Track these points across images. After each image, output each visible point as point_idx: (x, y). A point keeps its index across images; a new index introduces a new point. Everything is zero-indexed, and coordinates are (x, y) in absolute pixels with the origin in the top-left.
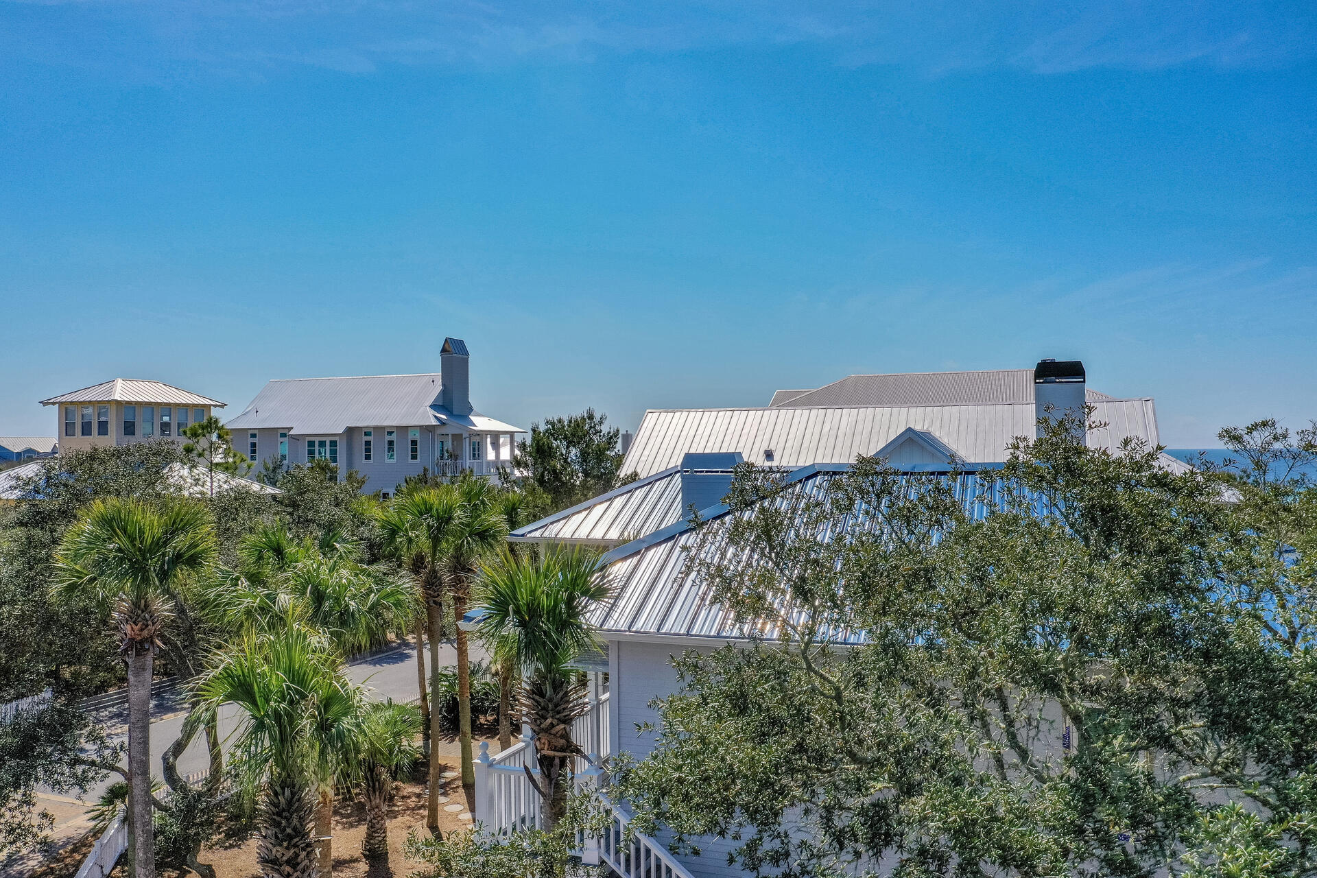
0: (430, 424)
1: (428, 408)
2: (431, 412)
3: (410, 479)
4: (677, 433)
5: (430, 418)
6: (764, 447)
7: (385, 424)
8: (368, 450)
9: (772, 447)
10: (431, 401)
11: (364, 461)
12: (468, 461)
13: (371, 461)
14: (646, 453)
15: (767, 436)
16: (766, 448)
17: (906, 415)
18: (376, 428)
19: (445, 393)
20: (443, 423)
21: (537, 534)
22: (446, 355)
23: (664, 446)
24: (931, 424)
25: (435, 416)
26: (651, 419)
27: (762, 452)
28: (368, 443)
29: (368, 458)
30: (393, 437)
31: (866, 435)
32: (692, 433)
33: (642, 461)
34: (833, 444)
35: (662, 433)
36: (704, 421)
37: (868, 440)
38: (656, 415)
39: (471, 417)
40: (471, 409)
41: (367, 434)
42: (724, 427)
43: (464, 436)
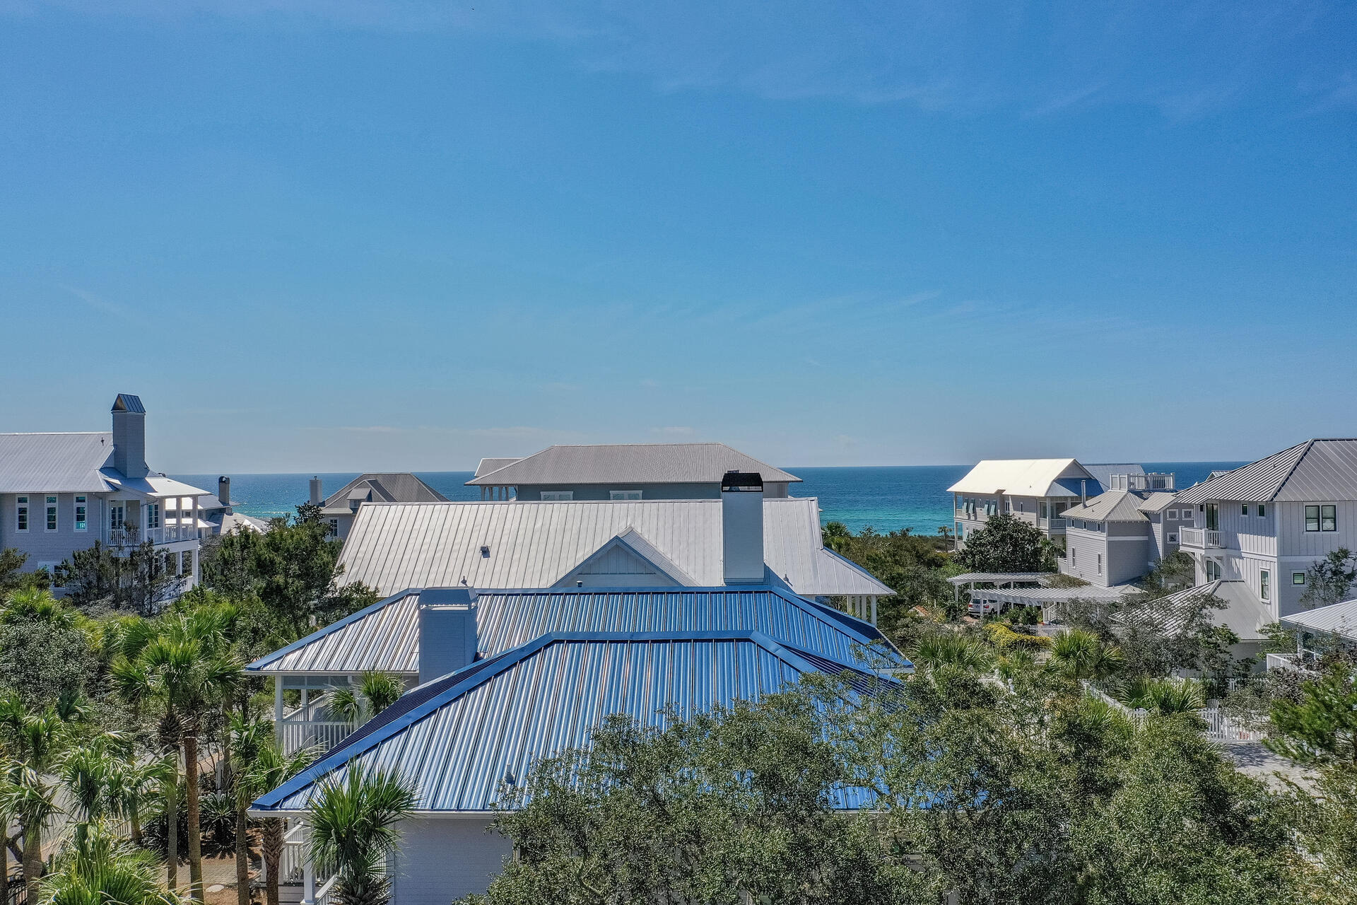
0: (102, 491)
1: (98, 472)
2: (101, 477)
3: (79, 555)
4: (393, 528)
5: (100, 483)
6: (480, 544)
7: (44, 490)
8: (22, 519)
9: (488, 544)
10: (101, 465)
11: (17, 530)
12: (146, 529)
13: (27, 531)
14: (363, 549)
15: (483, 532)
16: (482, 545)
17: (611, 511)
18: (33, 495)
19: (116, 455)
20: (115, 489)
21: (274, 666)
22: (119, 413)
23: (381, 541)
24: (634, 520)
25: (107, 482)
26: (366, 511)
27: (478, 548)
28: (23, 511)
29: (22, 526)
30: (55, 505)
31: (575, 531)
32: (409, 528)
33: (360, 558)
34: (545, 540)
35: (379, 528)
36: (420, 515)
37: (577, 537)
38: (371, 508)
39: (148, 479)
40: (147, 469)
41: (20, 500)
42: (441, 522)
43: (141, 503)
